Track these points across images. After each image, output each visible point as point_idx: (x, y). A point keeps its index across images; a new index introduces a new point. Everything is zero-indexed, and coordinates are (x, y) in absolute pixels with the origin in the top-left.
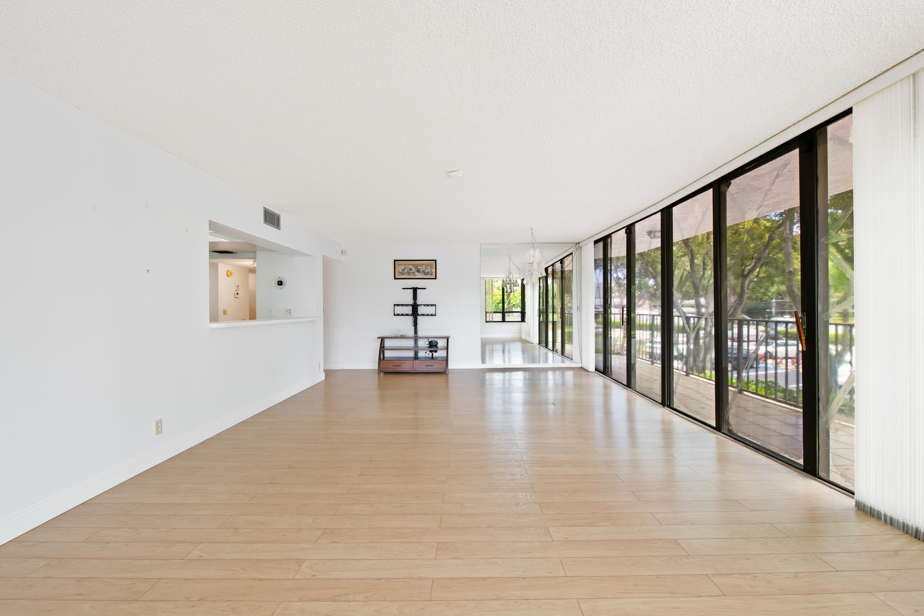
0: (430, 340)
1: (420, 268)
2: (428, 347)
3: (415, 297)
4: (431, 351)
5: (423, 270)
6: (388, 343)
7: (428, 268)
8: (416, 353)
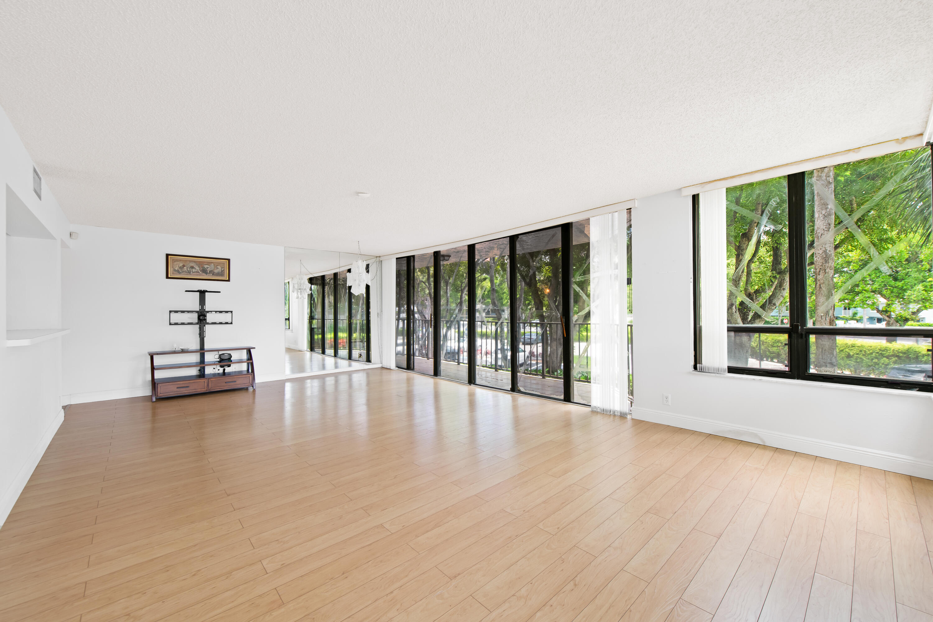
0: (221, 353)
1: (206, 266)
2: (218, 361)
3: (202, 301)
4: (221, 367)
5: (211, 270)
6: (158, 361)
7: (217, 268)
8: (202, 370)
